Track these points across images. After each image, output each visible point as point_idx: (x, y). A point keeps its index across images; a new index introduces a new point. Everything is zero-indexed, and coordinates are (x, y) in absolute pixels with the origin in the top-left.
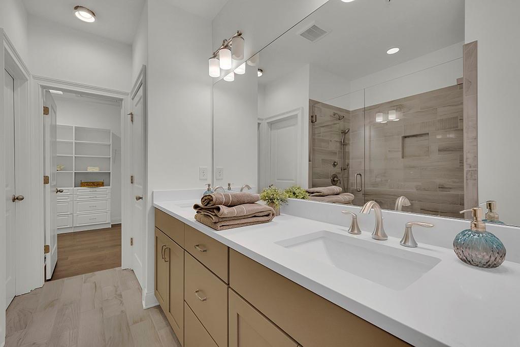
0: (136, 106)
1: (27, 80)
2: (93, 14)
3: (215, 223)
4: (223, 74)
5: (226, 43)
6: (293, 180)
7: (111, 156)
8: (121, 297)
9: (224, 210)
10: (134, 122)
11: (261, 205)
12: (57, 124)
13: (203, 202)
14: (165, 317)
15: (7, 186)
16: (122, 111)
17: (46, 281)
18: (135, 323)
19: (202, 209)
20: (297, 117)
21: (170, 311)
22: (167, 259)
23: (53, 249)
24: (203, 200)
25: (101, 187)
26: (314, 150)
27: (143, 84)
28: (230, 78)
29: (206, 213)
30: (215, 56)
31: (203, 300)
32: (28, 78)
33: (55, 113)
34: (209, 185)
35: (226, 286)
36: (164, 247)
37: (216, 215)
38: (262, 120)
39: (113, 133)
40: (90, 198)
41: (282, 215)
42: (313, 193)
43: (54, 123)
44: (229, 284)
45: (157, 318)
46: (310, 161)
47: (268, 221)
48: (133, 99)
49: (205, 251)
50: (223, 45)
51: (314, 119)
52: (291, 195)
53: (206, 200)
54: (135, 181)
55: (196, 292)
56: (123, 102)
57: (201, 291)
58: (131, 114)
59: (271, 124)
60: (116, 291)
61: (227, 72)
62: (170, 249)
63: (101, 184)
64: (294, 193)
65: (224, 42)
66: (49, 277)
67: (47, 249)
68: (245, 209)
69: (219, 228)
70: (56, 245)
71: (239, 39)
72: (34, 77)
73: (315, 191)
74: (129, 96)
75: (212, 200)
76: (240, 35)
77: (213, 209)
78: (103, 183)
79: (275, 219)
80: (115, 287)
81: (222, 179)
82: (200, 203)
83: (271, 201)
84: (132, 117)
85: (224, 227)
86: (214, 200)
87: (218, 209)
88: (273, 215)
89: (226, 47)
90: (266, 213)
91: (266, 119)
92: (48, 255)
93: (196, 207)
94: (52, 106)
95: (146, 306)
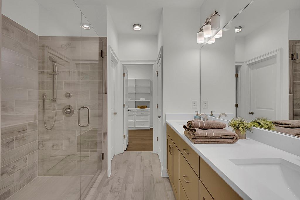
0: (159, 67)
1: (118, 63)
2: (140, 26)
3: (193, 139)
4: (207, 40)
5: (208, 20)
6: (272, 109)
7: (150, 93)
8: (152, 167)
9: (199, 132)
10: (158, 76)
11: (226, 131)
12: (129, 79)
13: (188, 124)
14: (171, 185)
15: (112, 108)
16: (153, 70)
17: (124, 151)
18: (157, 183)
19: (187, 129)
20: (276, 57)
21: (173, 183)
22: (172, 153)
23: (127, 137)
24: (188, 123)
25: (146, 109)
26: (295, 84)
27: (161, 56)
28: (212, 41)
29: (189, 132)
30: (201, 30)
31: (187, 182)
32: (118, 62)
33: (127, 75)
34: (198, 112)
35: (198, 179)
36: (170, 146)
37: (194, 134)
38: (243, 63)
39: (150, 81)
40: (141, 114)
41: (247, 139)
42: (281, 124)
43: (127, 78)
44: (199, 178)
45: (167, 184)
46: (290, 93)
47: (232, 143)
48: (158, 64)
49: (188, 154)
50: (206, 22)
51: (295, 57)
52: (256, 125)
53: (189, 123)
54: (159, 107)
55: (184, 176)
56: (153, 66)
57: (186, 176)
58: (157, 72)
59: (251, 66)
60: (150, 163)
61: (210, 38)
62: (173, 148)
63: (146, 107)
64: (260, 124)
65: (207, 20)
66: (125, 150)
67: (124, 137)
68: (213, 132)
69: (195, 142)
70: (128, 135)
71: (216, 16)
72: (121, 61)
73: (283, 123)
74: (156, 62)
75: (192, 124)
76: (217, 13)
77: (193, 130)
78: (146, 106)
79: (239, 142)
80: (149, 161)
81: (207, 108)
82: (186, 125)
83: (237, 128)
84: (157, 73)
85: (199, 142)
86: (193, 124)
87: (195, 130)
88: (236, 138)
89: (208, 23)
90: (231, 137)
91: (246, 62)
92: (125, 139)
93: (184, 127)
94: (126, 73)
95: (163, 175)
